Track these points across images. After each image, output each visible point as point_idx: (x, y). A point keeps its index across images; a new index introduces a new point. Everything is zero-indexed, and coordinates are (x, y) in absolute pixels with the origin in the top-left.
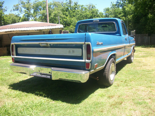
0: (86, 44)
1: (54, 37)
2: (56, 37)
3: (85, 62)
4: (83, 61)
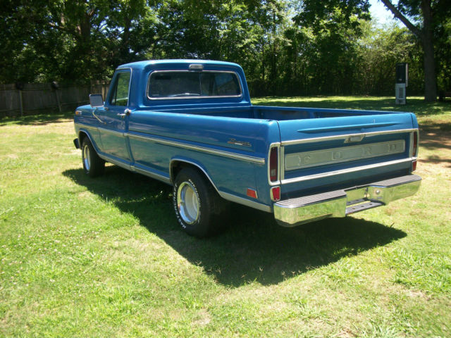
3: (412, 161)
4: (410, 159)
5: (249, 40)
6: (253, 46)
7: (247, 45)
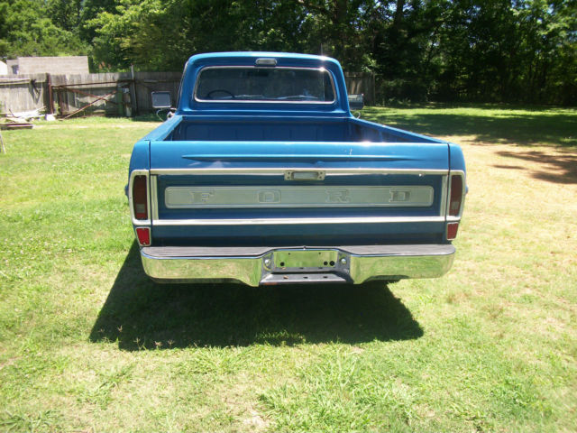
0: (451, 175)
1: (348, 154)
2: (353, 154)
3: (446, 222)
4: (440, 219)
5: (557, 25)
6: (563, 34)
7: (554, 33)
